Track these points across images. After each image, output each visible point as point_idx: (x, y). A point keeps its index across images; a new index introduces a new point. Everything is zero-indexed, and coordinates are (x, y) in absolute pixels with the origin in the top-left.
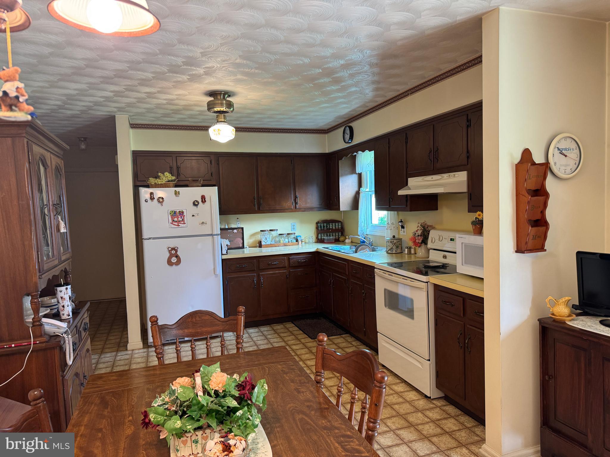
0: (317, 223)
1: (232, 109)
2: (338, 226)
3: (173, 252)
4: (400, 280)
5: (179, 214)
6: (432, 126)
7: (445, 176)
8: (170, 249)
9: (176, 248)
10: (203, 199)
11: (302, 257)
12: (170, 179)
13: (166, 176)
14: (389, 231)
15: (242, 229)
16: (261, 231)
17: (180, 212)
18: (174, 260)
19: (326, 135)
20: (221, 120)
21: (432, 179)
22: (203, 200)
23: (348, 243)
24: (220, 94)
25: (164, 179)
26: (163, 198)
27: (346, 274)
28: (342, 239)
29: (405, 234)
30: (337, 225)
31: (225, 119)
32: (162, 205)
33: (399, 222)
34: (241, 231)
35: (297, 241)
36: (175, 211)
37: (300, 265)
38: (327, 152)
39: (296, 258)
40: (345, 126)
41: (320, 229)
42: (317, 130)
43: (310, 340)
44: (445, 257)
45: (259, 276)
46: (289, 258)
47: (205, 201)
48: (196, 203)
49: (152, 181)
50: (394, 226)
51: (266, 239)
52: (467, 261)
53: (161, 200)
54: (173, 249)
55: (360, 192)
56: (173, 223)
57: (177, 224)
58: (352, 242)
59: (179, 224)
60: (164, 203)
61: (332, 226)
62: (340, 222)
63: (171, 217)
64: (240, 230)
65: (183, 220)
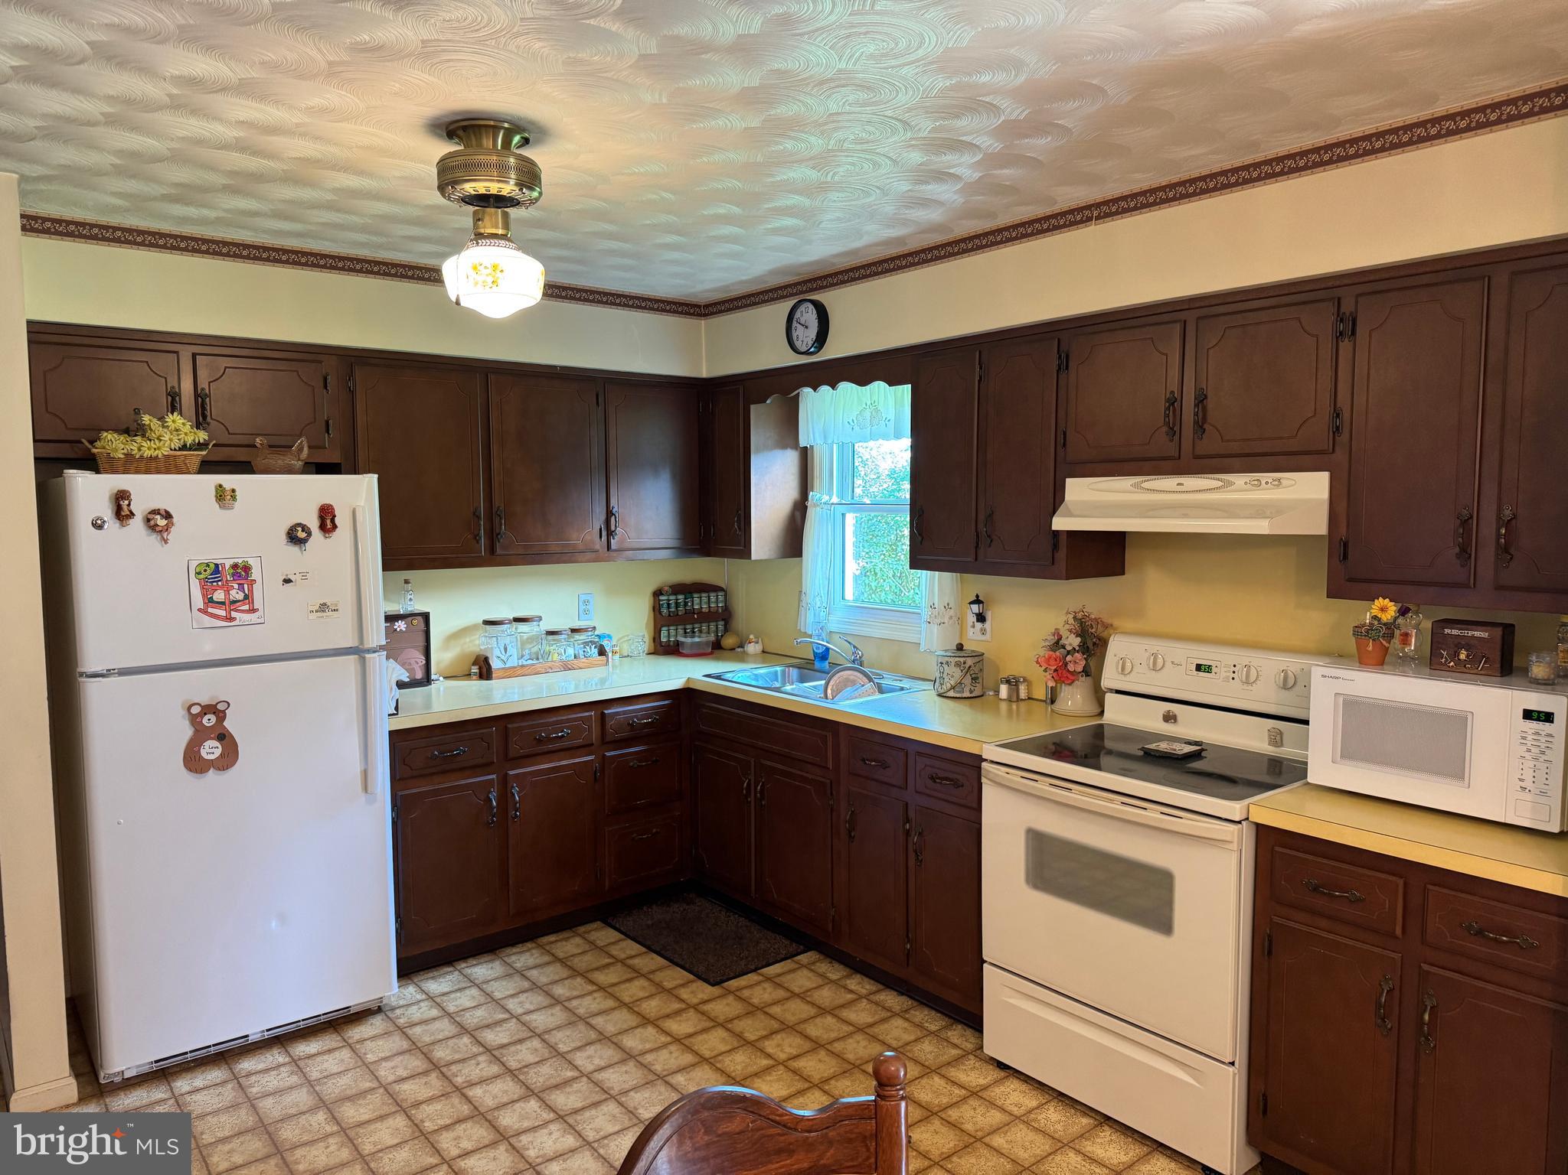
0: (657, 593)
1: (535, 194)
2: (717, 602)
3: (209, 720)
4: (1115, 806)
5: (233, 575)
6: (1178, 327)
7: (1240, 480)
8: (196, 710)
9: (220, 707)
10: (327, 518)
11: (641, 710)
12: (189, 440)
13: (172, 426)
14: (935, 628)
15: (426, 617)
16: (487, 623)
17: (235, 566)
18: (211, 750)
19: (703, 321)
20: (494, 231)
21: (1180, 488)
22: (328, 522)
23: (755, 655)
24: (495, 129)
25: (167, 437)
26: (168, 516)
27: (829, 769)
28: (729, 641)
29: (988, 637)
30: (713, 599)
31: (506, 226)
32: (166, 541)
33: (971, 603)
34: (422, 626)
35: (602, 652)
36: (217, 565)
37: (634, 733)
38: (704, 374)
39: (624, 712)
40: (802, 297)
41: (665, 611)
42: (675, 303)
43: (715, 991)
44: (1169, 718)
45: (504, 781)
46: (603, 714)
47: (335, 527)
48: (302, 535)
49: (113, 443)
50: (952, 612)
51: (506, 649)
52: (1350, 751)
53: (159, 522)
54: (210, 709)
55: (809, 504)
56: (210, 610)
57: (222, 613)
58: (763, 652)
59: (234, 614)
60: (172, 536)
61: (700, 602)
62: (722, 589)
63: (202, 588)
64: (418, 622)
65: (246, 597)
